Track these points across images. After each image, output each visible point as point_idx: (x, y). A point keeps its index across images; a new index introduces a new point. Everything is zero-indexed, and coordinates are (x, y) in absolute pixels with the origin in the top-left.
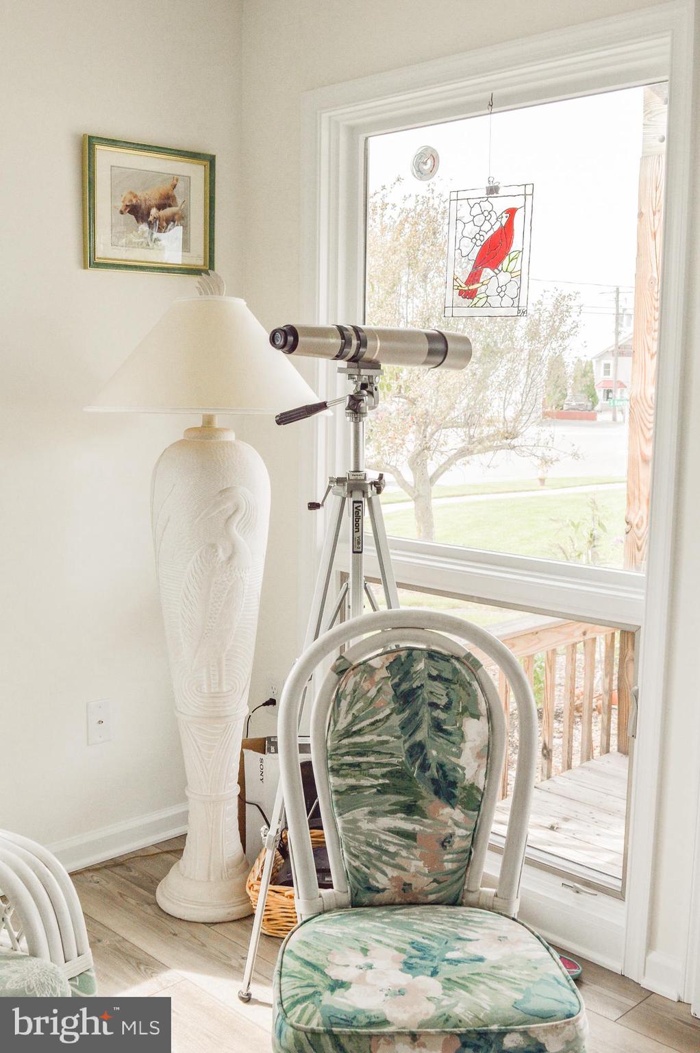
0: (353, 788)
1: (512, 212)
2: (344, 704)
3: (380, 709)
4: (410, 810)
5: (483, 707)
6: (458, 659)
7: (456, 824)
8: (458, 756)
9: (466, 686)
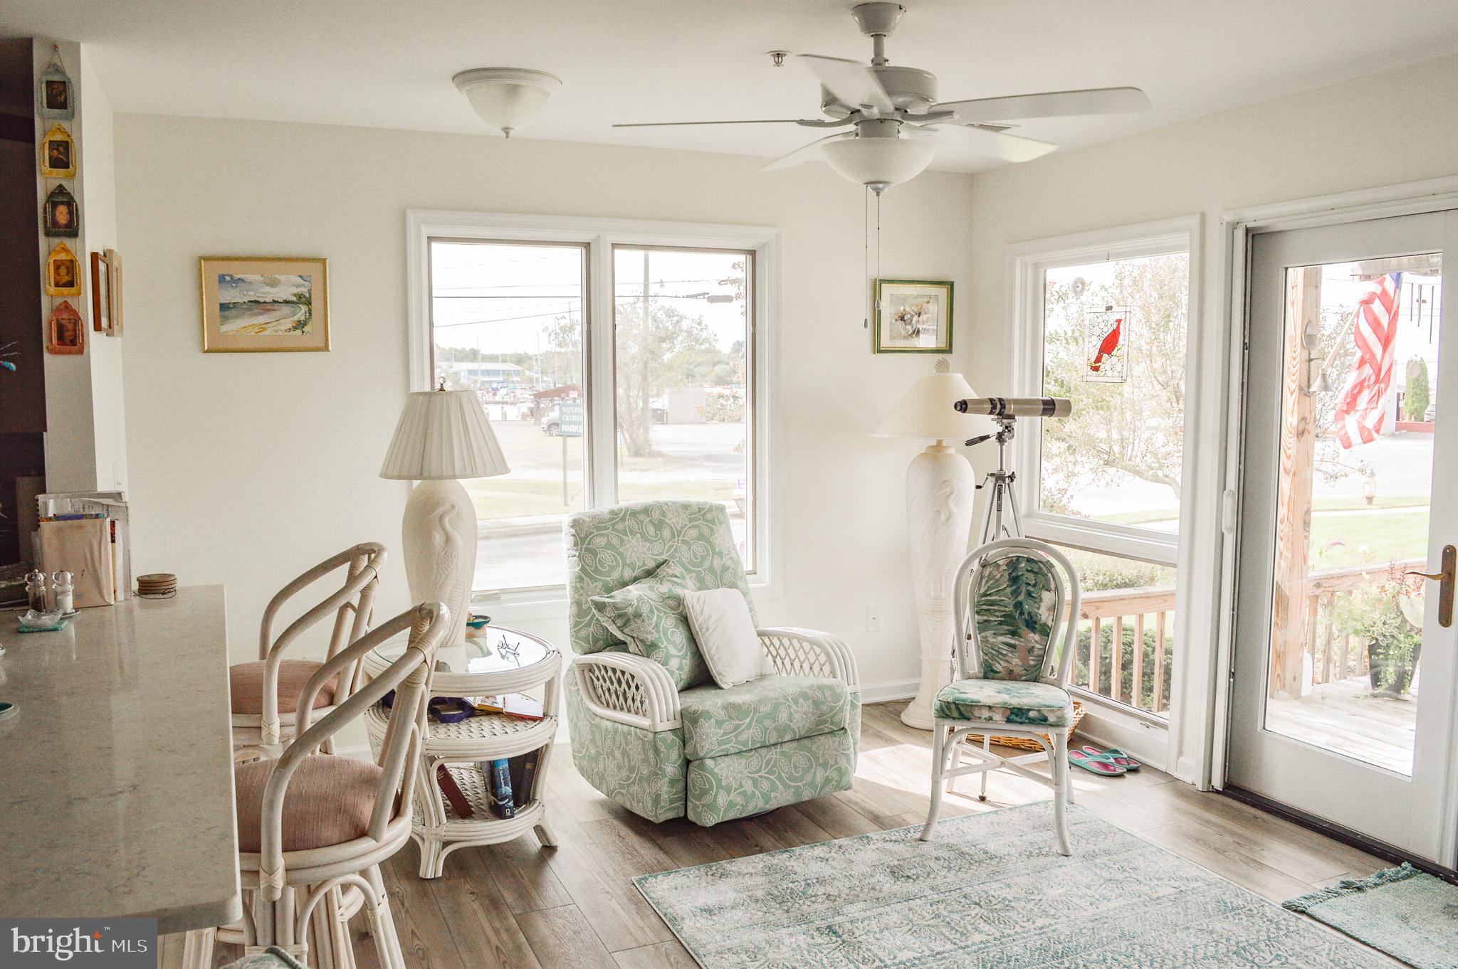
0: (986, 621)
1: (1119, 321)
2: (984, 581)
3: (1001, 585)
4: (1014, 634)
5: (1053, 586)
6: (1041, 563)
7: (1036, 641)
8: (1039, 609)
9: (1045, 575)
